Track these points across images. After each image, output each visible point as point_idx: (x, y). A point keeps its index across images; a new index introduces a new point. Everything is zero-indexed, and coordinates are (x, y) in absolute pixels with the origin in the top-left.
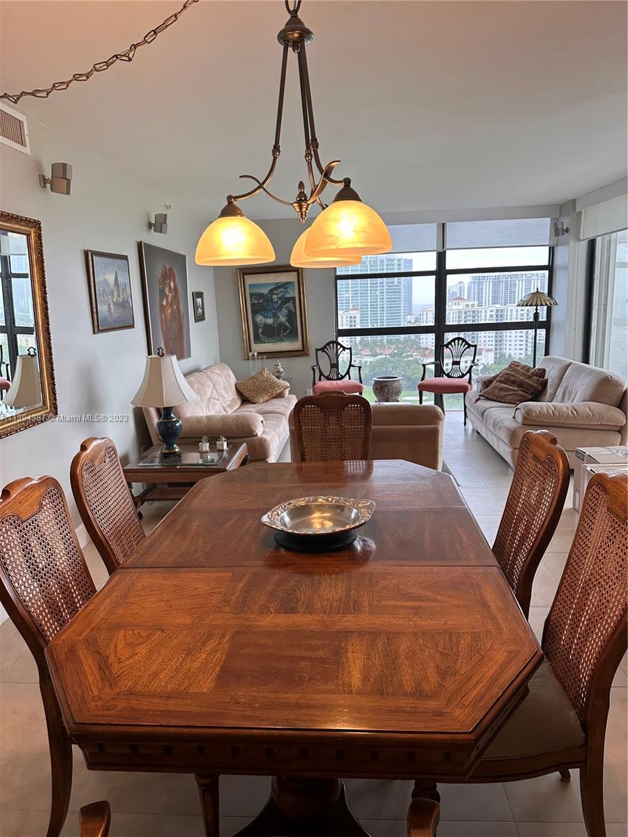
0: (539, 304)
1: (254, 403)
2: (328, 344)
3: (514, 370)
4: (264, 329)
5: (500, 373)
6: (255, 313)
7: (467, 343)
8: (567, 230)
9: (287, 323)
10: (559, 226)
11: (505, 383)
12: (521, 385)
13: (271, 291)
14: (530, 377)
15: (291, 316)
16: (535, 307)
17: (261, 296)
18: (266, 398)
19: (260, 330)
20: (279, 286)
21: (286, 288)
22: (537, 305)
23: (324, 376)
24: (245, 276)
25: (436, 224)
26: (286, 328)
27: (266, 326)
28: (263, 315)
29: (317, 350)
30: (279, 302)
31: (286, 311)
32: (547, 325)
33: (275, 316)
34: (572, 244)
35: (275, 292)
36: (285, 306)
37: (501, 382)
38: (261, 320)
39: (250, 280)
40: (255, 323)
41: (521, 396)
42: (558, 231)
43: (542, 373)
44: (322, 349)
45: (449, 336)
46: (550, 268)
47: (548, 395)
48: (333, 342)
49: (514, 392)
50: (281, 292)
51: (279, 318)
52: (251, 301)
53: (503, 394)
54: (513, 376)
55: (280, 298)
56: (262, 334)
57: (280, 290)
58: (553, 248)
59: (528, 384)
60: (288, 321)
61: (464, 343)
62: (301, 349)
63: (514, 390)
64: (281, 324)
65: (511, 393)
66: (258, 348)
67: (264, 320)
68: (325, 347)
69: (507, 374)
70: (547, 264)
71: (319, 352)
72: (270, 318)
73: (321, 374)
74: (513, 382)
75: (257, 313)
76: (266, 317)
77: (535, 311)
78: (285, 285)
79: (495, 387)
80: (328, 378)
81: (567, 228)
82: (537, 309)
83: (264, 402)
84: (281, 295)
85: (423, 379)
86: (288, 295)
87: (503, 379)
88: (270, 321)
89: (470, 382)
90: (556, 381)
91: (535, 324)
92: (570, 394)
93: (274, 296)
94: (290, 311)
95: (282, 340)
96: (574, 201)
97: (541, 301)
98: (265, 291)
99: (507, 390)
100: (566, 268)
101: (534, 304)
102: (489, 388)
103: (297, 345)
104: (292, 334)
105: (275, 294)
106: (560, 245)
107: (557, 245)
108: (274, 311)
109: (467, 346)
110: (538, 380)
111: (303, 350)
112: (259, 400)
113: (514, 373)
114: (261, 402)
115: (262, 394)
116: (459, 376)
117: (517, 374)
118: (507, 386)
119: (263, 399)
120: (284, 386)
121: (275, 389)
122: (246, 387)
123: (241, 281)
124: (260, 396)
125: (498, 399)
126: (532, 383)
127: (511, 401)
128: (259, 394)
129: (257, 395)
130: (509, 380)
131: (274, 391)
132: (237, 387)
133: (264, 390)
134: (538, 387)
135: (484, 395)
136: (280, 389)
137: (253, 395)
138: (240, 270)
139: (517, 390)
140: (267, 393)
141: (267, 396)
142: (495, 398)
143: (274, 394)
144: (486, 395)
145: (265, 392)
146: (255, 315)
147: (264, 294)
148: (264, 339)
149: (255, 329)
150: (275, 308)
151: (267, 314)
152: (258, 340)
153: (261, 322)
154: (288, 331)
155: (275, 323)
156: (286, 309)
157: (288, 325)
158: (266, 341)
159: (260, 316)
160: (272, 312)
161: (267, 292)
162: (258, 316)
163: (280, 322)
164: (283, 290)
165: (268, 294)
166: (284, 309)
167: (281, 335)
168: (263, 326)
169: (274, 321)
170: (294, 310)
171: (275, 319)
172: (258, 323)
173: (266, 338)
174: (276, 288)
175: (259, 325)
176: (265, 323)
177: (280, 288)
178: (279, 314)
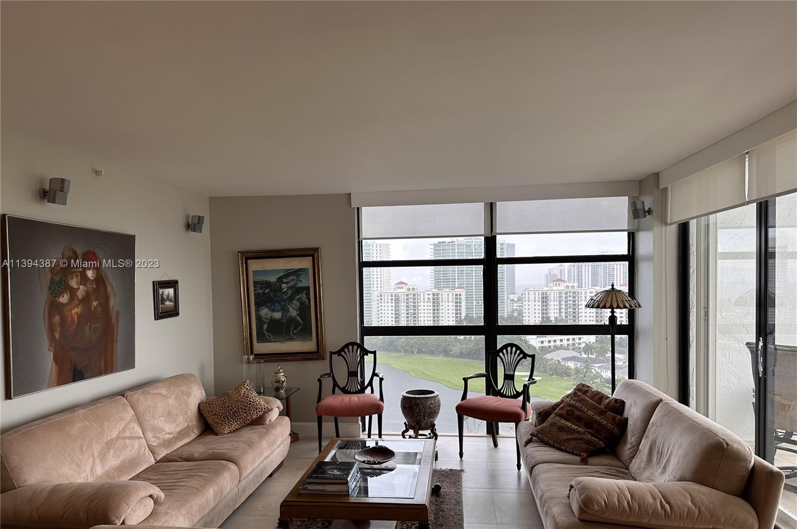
0: (615, 305)
1: (217, 434)
2: (347, 346)
3: (581, 400)
5: (562, 401)
6: (258, 305)
7: (522, 352)
8: (649, 212)
9: (299, 319)
10: (639, 206)
11: (567, 420)
12: (589, 424)
13: (280, 279)
14: (602, 413)
15: (304, 310)
16: (610, 310)
17: (268, 284)
18: (234, 426)
19: (265, 326)
20: (289, 273)
21: (298, 276)
22: (612, 307)
23: (339, 387)
24: (249, 261)
25: (483, 203)
26: (297, 324)
27: (272, 321)
28: (269, 308)
29: (332, 353)
30: (290, 292)
31: (298, 304)
32: (630, 330)
33: (284, 310)
34: (657, 228)
35: (284, 280)
36: (298, 297)
37: (561, 416)
38: (266, 314)
39: (255, 265)
40: (259, 318)
41: (588, 442)
42: (637, 212)
43: (619, 406)
44: (339, 353)
45: (502, 340)
46: (630, 258)
47: (628, 446)
48: (353, 344)
49: (580, 436)
50: (292, 280)
51: (288, 311)
52: (255, 290)
53: (564, 436)
54: (577, 409)
55: (291, 288)
56: (267, 331)
57: (290, 278)
58: (633, 234)
59: (599, 424)
60: (299, 315)
61: (518, 351)
62: (316, 350)
63: (578, 433)
64: (292, 320)
65: (574, 436)
66: (261, 348)
67: (270, 314)
68: (342, 349)
69: (570, 405)
70: (626, 253)
71: (335, 357)
72: (278, 311)
73: (335, 385)
74: (578, 420)
75: (263, 305)
76: (273, 311)
77: (610, 314)
78: (297, 272)
79: (553, 424)
80: (345, 391)
81: (650, 208)
82: (613, 312)
83: (231, 432)
84: (292, 284)
85: (464, 397)
86: (300, 285)
87: (564, 412)
88: (278, 315)
89: (524, 407)
90: (639, 424)
91: (612, 328)
92: (660, 454)
93: (284, 286)
94: (301, 304)
95: (292, 339)
96: (656, 175)
97: (617, 301)
98: (273, 279)
99: (569, 431)
100: (649, 259)
101: (608, 305)
102: (544, 424)
103: (308, 346)
104: (304, 332)
105: (285, 283)
106: (642, 230)
107: (638, 230)
108: (282, 303)
109: (521, 356)
110: (614, 418)
111: (318, 352)
112: (223, 429)
113: (580, 405)
114: (226, 432)
115: (231, 421)
116: (512, 394)
117: (583, 407)
118: (570, 424)
119: (231, 428)
120: (265, 408)
121: (250, 413)
122: (210, 410)
123: (243, 266)
124: (227, 422)
125: (556, 445)
126: (605, 422)
127: (574, 451)
128: (226, 420)
129: (222, 421)
130: (573, 415)
131: (248, 416)
132: (201, 408)
133: (235, 415)
134: (613, 429)
135: (537, 435)
136: (258, 412)
137: (218, 421)
138: (243, 253)
139: (584, 433)
140: (238, 419)
141: (236, 423)
142: (552, 442)
143: (248, 420)
144: (539, 435)
145: (236, 417)
146: (259, 308)
147: (270, 282)
148: (270, 337)
149: (258, 325)
150: (284, 300)
151: (274, 307)
152: (262, 338)
153: (266, 317)
154: (300, 328)
155: (283, 318)
156: (297, 301)
157: (301, 321)
158: (273, 340)
159: (265, 308)
160: (280, 304)
161: (275, 280)
162: (263, 309)
163: (290, 317)
164: (295, 278)
165: (277, 282)
166: (296, 301)
167: (291, 333)
168: (268, 321)
169: (283, 315)
170: (307, 302)
171: (284, 313)
172: (262, 317)
173: (272, 336)
174: (286, 276)
175: (264, 320)
176: (271, 317)
177: (291, 276)
178: (289, 307)
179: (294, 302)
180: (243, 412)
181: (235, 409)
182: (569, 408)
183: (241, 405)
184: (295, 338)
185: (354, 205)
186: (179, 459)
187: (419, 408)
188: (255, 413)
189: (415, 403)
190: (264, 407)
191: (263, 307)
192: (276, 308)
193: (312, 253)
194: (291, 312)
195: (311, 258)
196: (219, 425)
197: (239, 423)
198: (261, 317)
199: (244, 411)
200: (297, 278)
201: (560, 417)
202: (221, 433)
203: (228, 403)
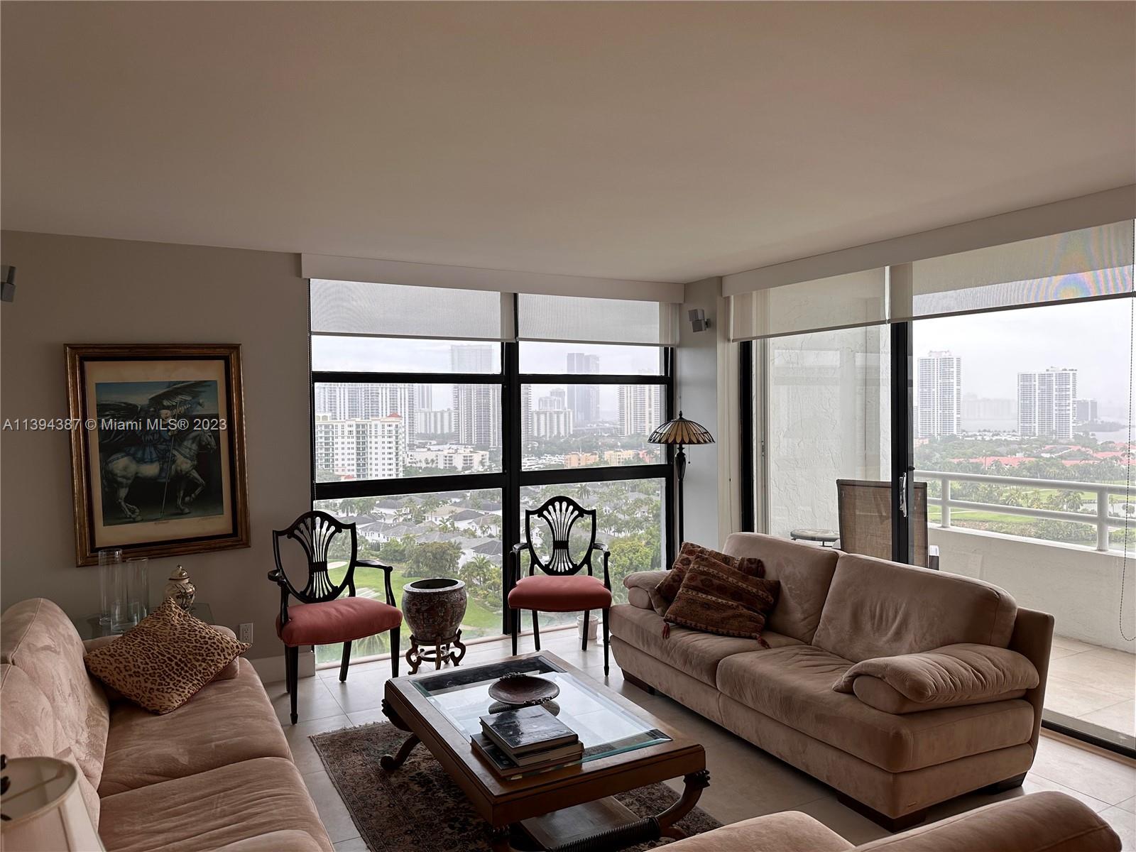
1: (156, 713)
2: (303, 519)
3: (714, 565)
4: (131, 487)
6: (108, 451)
9: (195, 474)
11: (707, 593)
13: (156, 401)
14: (741, 577)
15: (206, 457)
17: (128, 410)
18: (189, 689)
19: (123, 493)
20: (177, 390)
21: (195, 395)
22: (682, 442)
23: (294, 593)
24: (87, 364)
25: (501, 293)
26: (192, 485)
27: (139, 482)
28: (134, 457)
29: (277, 534)
31: (194, 447)
32: (669, 471)
33: (165, 458)
35: (166, 403)
37: (695, 588)
38: (125, 469)
39: (100, 373)
40: (108, 477)
41: (748, 619)
42: (699, 323)
43: (757, 566)
44: (288, 532)
46: (667, 381)
47: (799, 616)
49: (734, 612)
50: (183, 403)
51: (174, 462)
53: (717, 616)
55: (180, 417)
56: (126, 500)
57: (179, 398)
58: (669, 350)
59: (748, 592)
60: (195, 468)
62: (230, 531)
63: (730, 607)
64: (180, 477)
65: (727, 614)
67: (133, 467)
68: (295, 525)
70: (661, 373)
71: (283, 540)
72: (152, 462)
74: (722, 590)
75: (117, 450)
76: (141, 461)
78: (193, 389)
79: (688, 601)
81: (708, 320)
82: (681, 449)
83: (184, 704)
84: (181, 410)
87: (695, 584)
88: (151, 470)
94: (201, 447)
95: (181, 514)
98: (141, 400)
99: (719, 607)
100: (698, 383)
102: (675, 604)
104: (207, 498)
105: (167, 408)
107: (679, 346)
108: (163, 447)
110: (761, 583)
111: (234, 534)
112: (170, 700)
113: (716, 572)
114: (176, 705)
115: (180, 681)
116: (567, 569)
117: (720, 573)
118: (714, 599)
119: (183, 695)
120: (237, 647)
121: (212, 661)
122: (121, 666)
123: (74, 374)
124: (171, 686)
125: (710, 628)
126: (754, 590)
127: (742, 633)
128: (168, 680)
129: (160, 684)
130: (713, 585)
131: (210, 666)
132: (92, 666)
133: (182, 669)
134: (767, 597)
135: (676, 619)
136: (227, 656)
137: (149, 685)
138: (74, 347)
139: (737, 607)
140: (191, 675)
141: (191, 685)
142: (702, 625)
143: (212, 673)
144: (679, 619)
145: (187, 672)
146: (110, 457)
147: (135, 406)
148: (133, 512)
149: (106, 489)
150: (165, 440)
151: (144, 454)
152: (114, 514)
153: (125, 473)
154: (197, 492)
155: (164, 475)
156: (193, 442)
157: (199, 477)
158: (139, 518)
159: (122, 457)
160: (156, 448)
161: (146, 402)
162: (118, 459)
163: (176, 471)
164: (188, 398)
165: (149, 406)
166: (190, 442)
167: (179, 502)
168: (130, 481)
169: (161, 470)
170: (213, 443)
171: (165, 466)
172: (116, 475)
173: (137, 511)
174: (167, 395)
175: (119, 479)
176: (137, 473)
177: (181, 394)
178: (176, 453)
179: (185, 443)
180: (198, 661)
181: (179, 657)
182: (703, 577)
183: (188, 647)
184: (187, 510)
185: (304, 276)
186: (151, 778)
187: (445, 609)
188: (223, 657)
189: (439, 601)
190: (235, 645)
191: (119, 455)
192: (147, 456)
193: (227, 354)
194: (179, 462)
195: (222, 363)
196: (156, 693)
197: (196, 682)
198: (114, 475)
199: (200, 658)
200: (193, 398)
201: (695, 590)
202: (166, 709)
203: (156, 648)
